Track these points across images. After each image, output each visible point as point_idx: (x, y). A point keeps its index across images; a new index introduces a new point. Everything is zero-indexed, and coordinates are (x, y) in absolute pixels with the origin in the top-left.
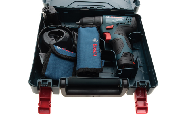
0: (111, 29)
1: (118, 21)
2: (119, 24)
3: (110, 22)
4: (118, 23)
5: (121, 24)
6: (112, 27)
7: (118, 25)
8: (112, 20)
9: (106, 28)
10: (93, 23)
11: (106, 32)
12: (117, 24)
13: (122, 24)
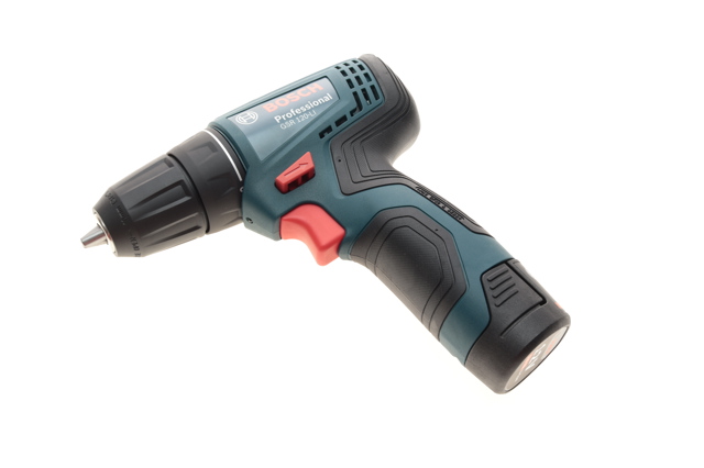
0: (307, 177)
1: (315, 114)
2: (329, 129)
3: (280, 144)
4: (320, 125)
5: (338, 123)
6: (311, 165)
7: (327, 136)
8: (284, 127)
9: (277, 185)
10: (187, 194)
11: (291, 206)
12: (322, 135)
13: (344, 119)
